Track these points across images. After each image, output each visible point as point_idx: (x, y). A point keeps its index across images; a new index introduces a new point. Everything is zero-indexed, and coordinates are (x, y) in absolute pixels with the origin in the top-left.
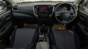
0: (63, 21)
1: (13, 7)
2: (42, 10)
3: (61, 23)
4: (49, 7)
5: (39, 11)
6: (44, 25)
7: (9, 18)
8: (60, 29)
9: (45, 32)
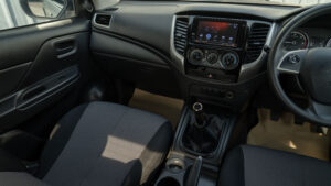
0: (316, 106)
1: (98, 11)
2: (208, 36)
3: (300, 120)
4: (250, 23)
5: (197, 37)
6: (198, 107)
7: (74, 51)
8: (292, 146)
9: (205, 145)
